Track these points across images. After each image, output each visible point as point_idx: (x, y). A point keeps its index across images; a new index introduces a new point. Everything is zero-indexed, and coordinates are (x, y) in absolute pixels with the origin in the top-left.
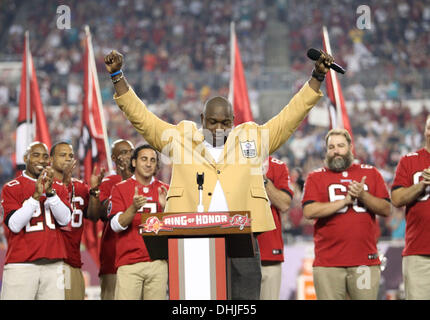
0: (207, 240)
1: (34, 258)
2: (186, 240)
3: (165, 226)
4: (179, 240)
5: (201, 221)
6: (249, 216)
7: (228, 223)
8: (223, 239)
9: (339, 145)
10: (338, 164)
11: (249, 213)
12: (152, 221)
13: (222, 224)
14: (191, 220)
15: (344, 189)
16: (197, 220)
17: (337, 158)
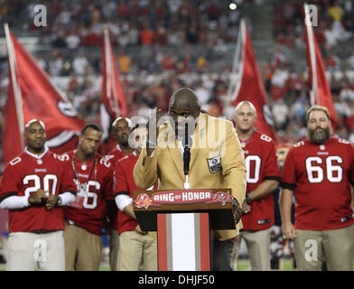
0: (193, 214)
2: (173, 215)
3: (154, 202)
4: (167, 215)
6: (231, 193)
7: (211, 199)
8: (207, 214)
9: (321, 120)
10: (319, 136)
11: (230, 190)
12: (142, 197)
13: (206, 200)
14: (177, 197)
16: (184, 197)
17: (318, 130)
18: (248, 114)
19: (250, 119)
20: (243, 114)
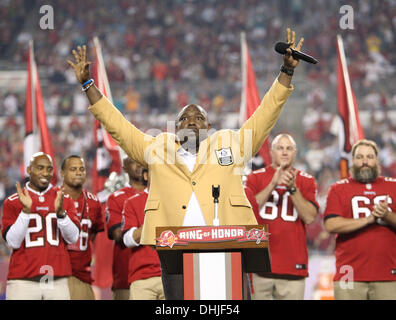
0: (223, 254)
1: (32, 276)
2: (201, 254)
4: (194, 255)
5: (216, 235)
8: (240, 253)
9: (368, 156)
10: (365, 175)
12: (166, 235)
15: (367, 201)
16: (213, 234)
17: (365, 168)
18: (288, 148)
19: (290, 153)
20: (282, 148)
